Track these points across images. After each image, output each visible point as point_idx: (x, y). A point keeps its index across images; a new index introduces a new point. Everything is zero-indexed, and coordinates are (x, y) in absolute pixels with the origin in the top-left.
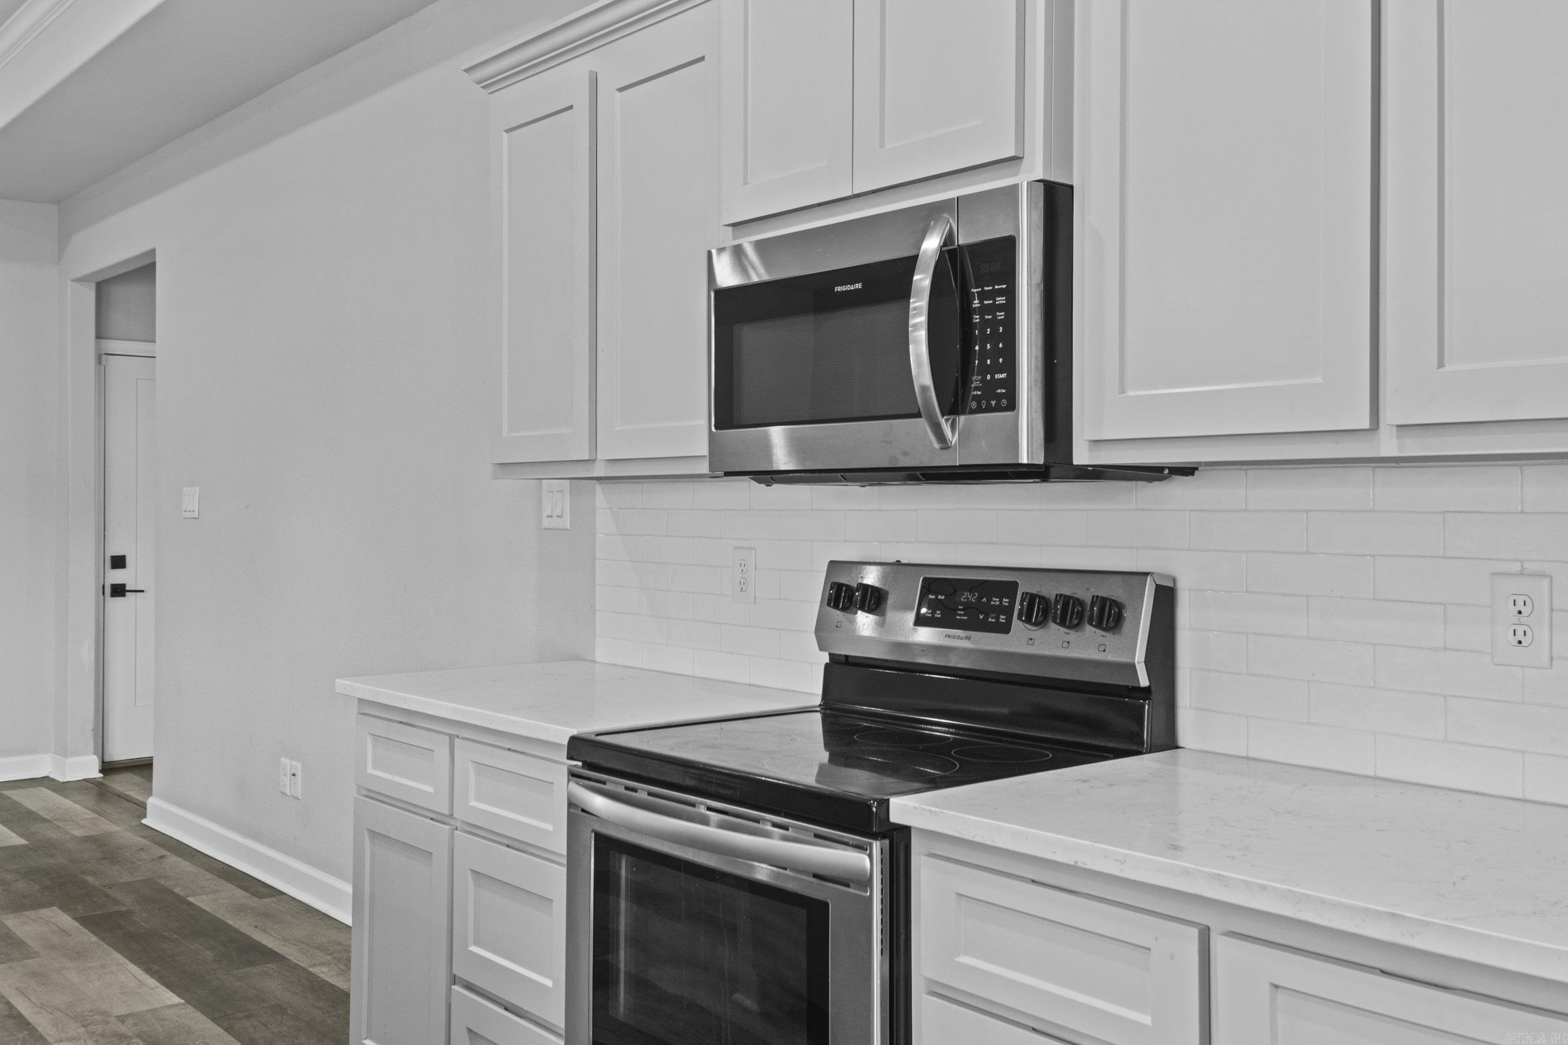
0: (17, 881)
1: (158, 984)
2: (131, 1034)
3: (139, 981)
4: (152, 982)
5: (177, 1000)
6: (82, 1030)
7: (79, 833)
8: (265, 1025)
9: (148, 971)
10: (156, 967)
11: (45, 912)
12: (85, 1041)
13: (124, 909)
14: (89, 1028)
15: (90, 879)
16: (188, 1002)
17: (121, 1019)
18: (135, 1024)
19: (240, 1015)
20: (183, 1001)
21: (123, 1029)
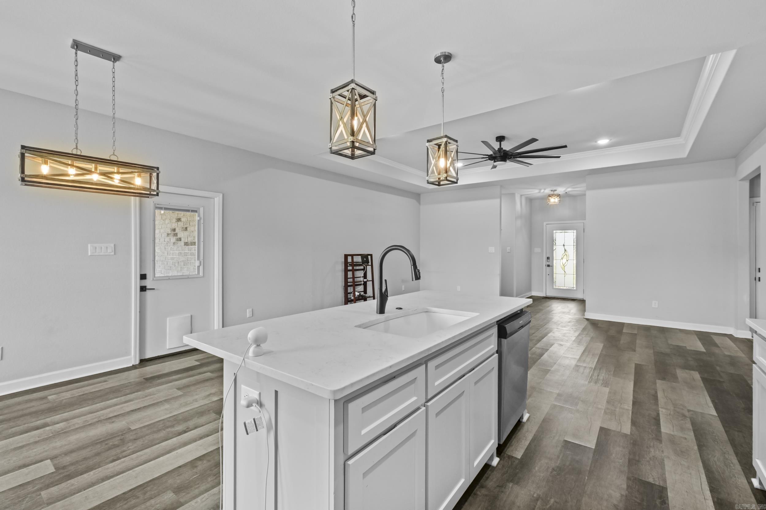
0: (692, 361)
1: (713, 406)
2: (688, 416)
3: (706, 403)
4: (711, 405)
5: (714, 413)
6: (673, 408)
7: (727, 353)
8: (744, 437)
9: (713, 402)
10: (717, 401)
11: (693, 372)
12: (671, 411)
13: (722, 380)
14: (675, 409)
15: (718, 368)
16: (719, 416)
17: (689, 411)
18: (692, 414)
19: (736, 429)
20: (717, 415)
21: (687, 414)
